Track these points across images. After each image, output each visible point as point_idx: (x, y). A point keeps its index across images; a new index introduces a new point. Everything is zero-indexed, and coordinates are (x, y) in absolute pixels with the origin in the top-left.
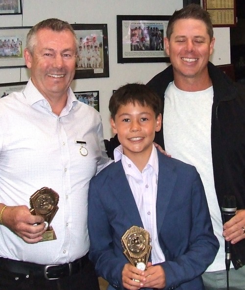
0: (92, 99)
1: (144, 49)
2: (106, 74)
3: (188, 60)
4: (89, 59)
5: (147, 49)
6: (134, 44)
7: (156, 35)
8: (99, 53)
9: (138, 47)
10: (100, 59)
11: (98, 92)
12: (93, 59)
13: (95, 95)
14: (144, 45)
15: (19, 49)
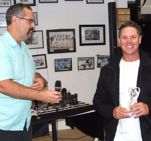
0: (69, 62)
1: (91, 39)
2: (75, 51)
3: (129, 47)
4: (67, 44)
5: (92, 39)
6: (87, 37)
7: (96, 33)
8: (71, 41)
9: (88, 39)
10: (72, 44)
11: (71, 58)
12: (69, 44)
13: (70, 60)
14: (91, 38)
15: (37, 40)
